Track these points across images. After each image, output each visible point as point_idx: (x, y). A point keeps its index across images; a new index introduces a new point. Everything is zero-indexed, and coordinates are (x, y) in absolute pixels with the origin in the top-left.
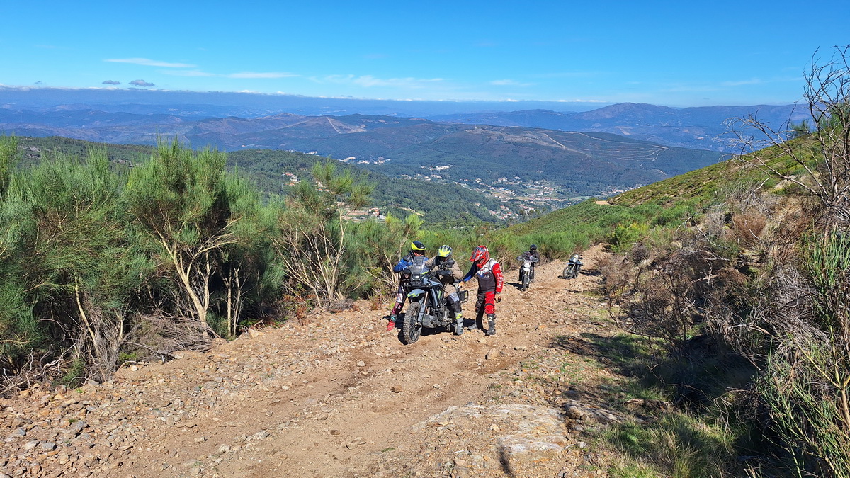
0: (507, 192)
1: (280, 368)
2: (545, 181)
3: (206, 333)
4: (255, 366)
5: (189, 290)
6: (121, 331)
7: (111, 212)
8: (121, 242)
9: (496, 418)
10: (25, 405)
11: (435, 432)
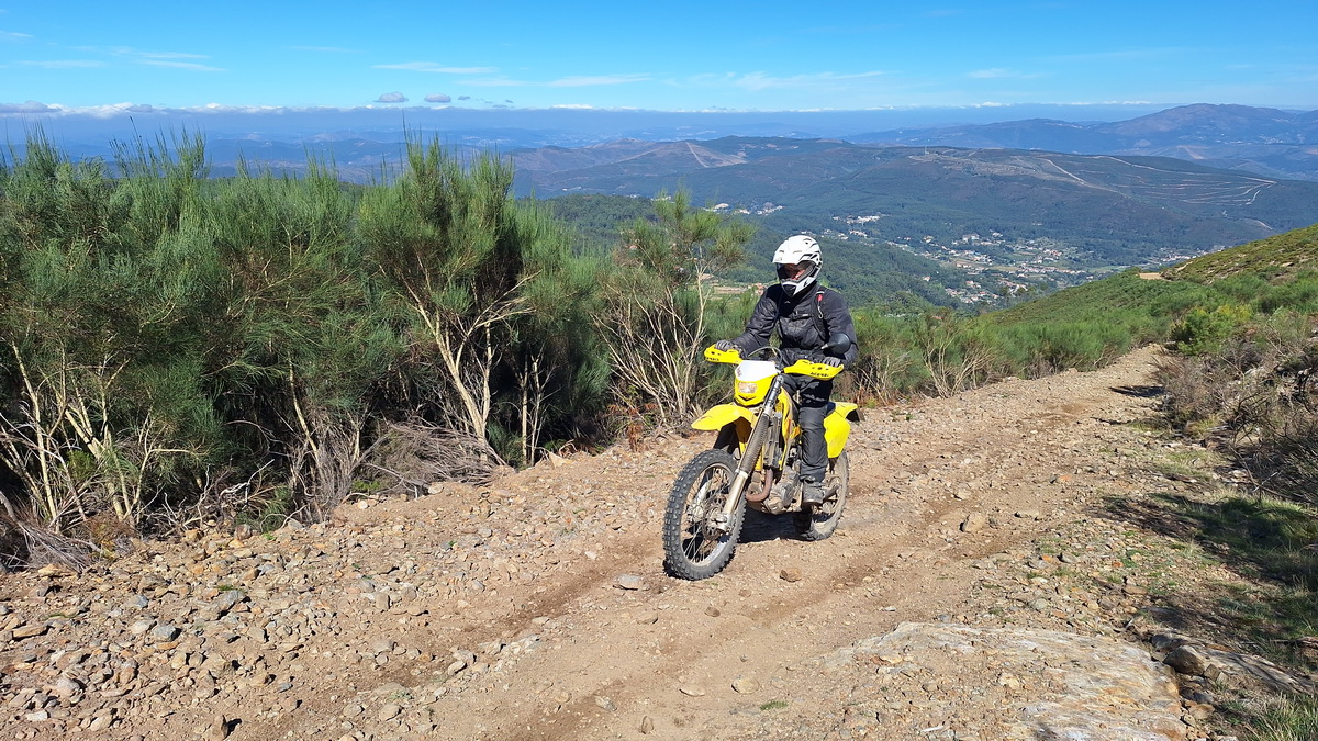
0: (978, 258)
1: (589, 519)
2: (1046, 240)
3: (485, 456)
4: (549, 513)
5: (459, 385)
6: (357, 446)
7: (337, 258)
8: (358, 305)
9: (1010, 659)
10: (182, 554)
11: (874, 677)
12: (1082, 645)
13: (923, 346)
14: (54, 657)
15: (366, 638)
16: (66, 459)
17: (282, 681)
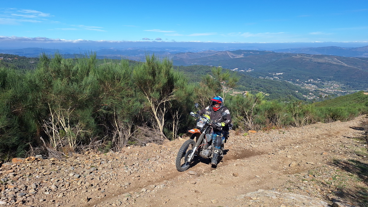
0: (313, 86)
2: (334, 81)
3: (162, 137)
5: (156, 118)
6: (130, 132)
7: (128, 83)
8: (132, 96)
9: (285, 201)
10: (84, 157)
11: (248, 203)
12: (308, 199)
13: (292, 112)
14: (52, 180)
15: (124, 181)
16: (59, 132)
17: (102, 190)
